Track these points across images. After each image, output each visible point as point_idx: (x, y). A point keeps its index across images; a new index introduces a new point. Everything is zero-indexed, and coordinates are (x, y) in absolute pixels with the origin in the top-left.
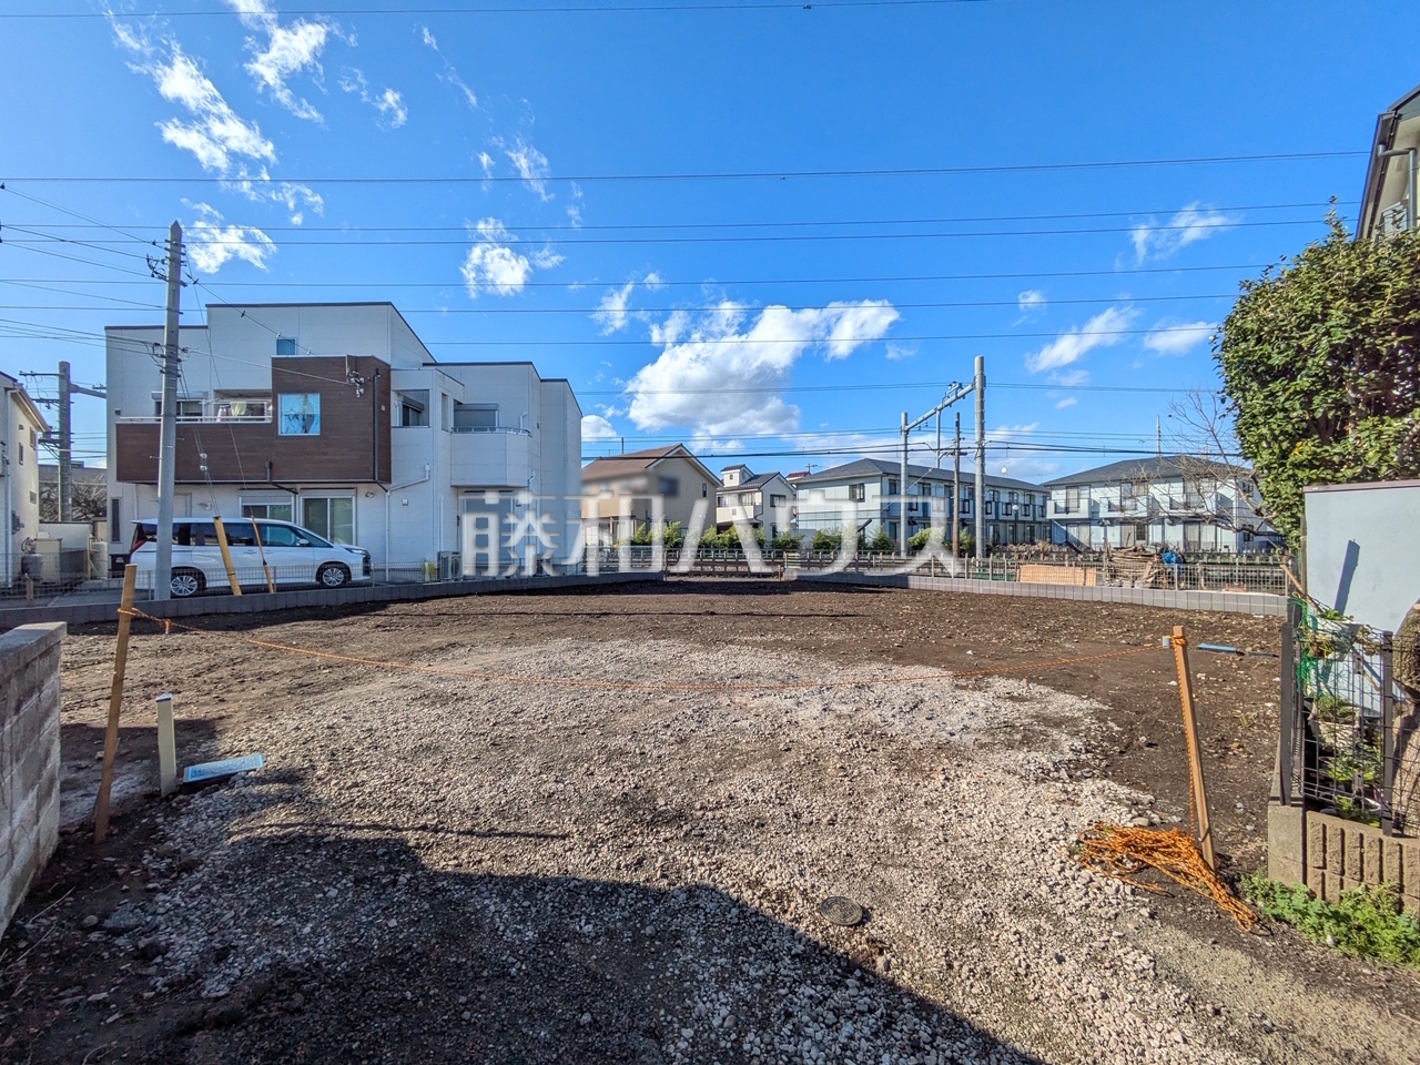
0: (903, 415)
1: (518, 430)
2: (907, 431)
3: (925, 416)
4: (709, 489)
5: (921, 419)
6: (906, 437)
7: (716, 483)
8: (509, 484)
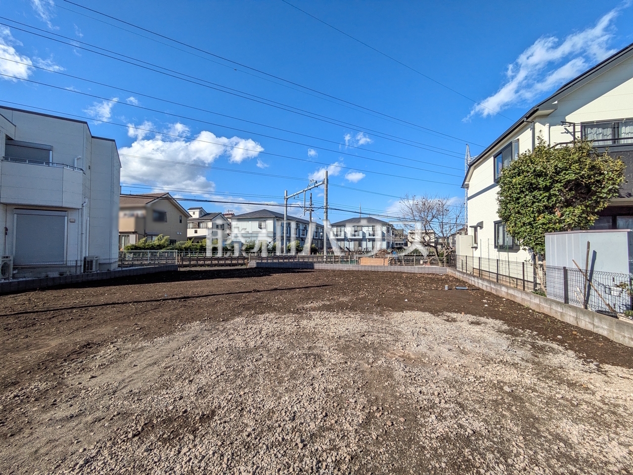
0: (285, 191)
1: (73, 167)
2: (287, 199)
3: (298, 193)
4: (183, 218)
5: (296, 194)
6: (287, 201)
7: (187, 216)
8: (65, 205)
